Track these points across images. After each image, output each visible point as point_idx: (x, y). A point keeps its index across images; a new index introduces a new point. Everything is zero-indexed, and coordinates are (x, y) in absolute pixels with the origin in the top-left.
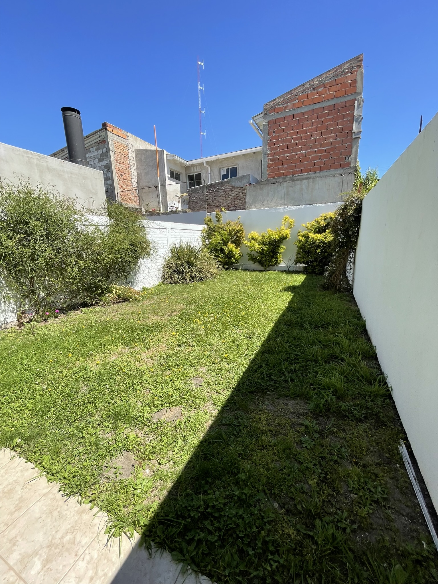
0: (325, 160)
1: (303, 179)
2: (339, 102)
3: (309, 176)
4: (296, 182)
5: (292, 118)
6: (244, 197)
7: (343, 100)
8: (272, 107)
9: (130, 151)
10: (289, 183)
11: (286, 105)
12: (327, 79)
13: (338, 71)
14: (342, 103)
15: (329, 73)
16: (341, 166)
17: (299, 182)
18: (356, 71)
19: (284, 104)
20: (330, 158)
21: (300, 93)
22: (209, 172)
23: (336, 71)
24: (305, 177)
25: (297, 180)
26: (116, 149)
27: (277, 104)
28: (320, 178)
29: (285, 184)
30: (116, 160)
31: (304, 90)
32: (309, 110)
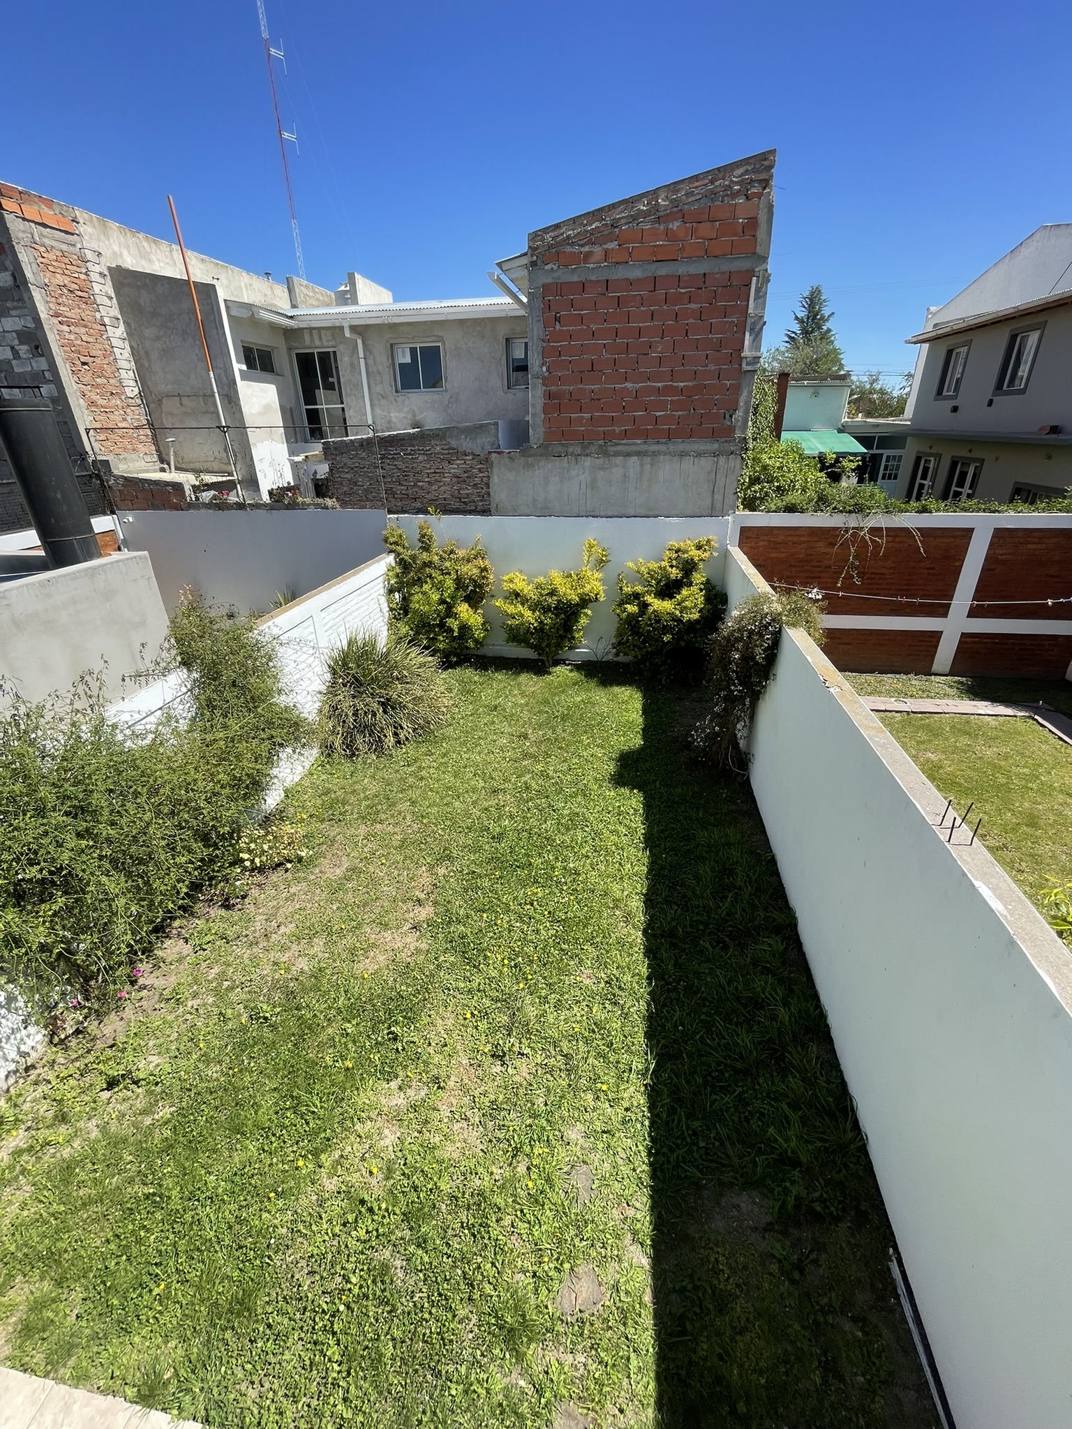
0: (680, 413)
1: (628, 455)
2: (717, 270)
3: (643, 448)
4: (613, 458)
5: (602, 289)
6: (485, 479)
7: (727, 267)
8: (550, 247)
9: (94, 277)
10: (597, 461)
11: (586, 249)
12: (691, 199)
13: (717, 183)
14: (722, 273)
15: (697, 184)
16: (714, 435)
17: (619, 460)
18: (759, 195)
19: (582, 246)
20: (692, 411)
21: (623, 221)
22: (361, 355)
23: (712, 182)
24: (634, 448)
25: (617, 454)
26: (48, 274)
27: (564, 240)
28: (668, 457)
29: (588, 462)
30: (57, 315)
31: (634, 218)
32: (645, 276)
